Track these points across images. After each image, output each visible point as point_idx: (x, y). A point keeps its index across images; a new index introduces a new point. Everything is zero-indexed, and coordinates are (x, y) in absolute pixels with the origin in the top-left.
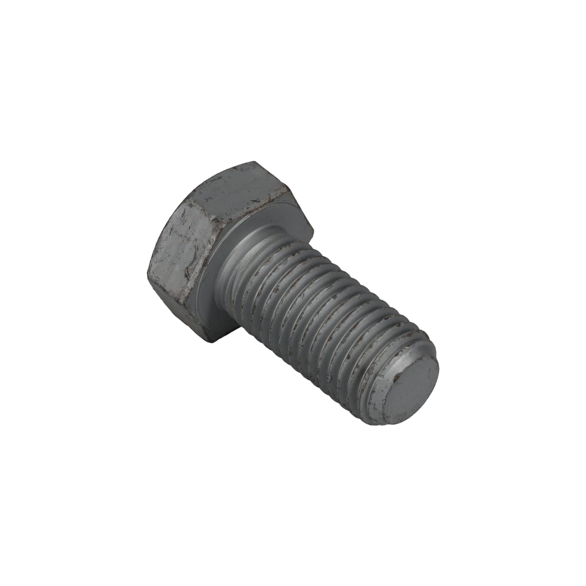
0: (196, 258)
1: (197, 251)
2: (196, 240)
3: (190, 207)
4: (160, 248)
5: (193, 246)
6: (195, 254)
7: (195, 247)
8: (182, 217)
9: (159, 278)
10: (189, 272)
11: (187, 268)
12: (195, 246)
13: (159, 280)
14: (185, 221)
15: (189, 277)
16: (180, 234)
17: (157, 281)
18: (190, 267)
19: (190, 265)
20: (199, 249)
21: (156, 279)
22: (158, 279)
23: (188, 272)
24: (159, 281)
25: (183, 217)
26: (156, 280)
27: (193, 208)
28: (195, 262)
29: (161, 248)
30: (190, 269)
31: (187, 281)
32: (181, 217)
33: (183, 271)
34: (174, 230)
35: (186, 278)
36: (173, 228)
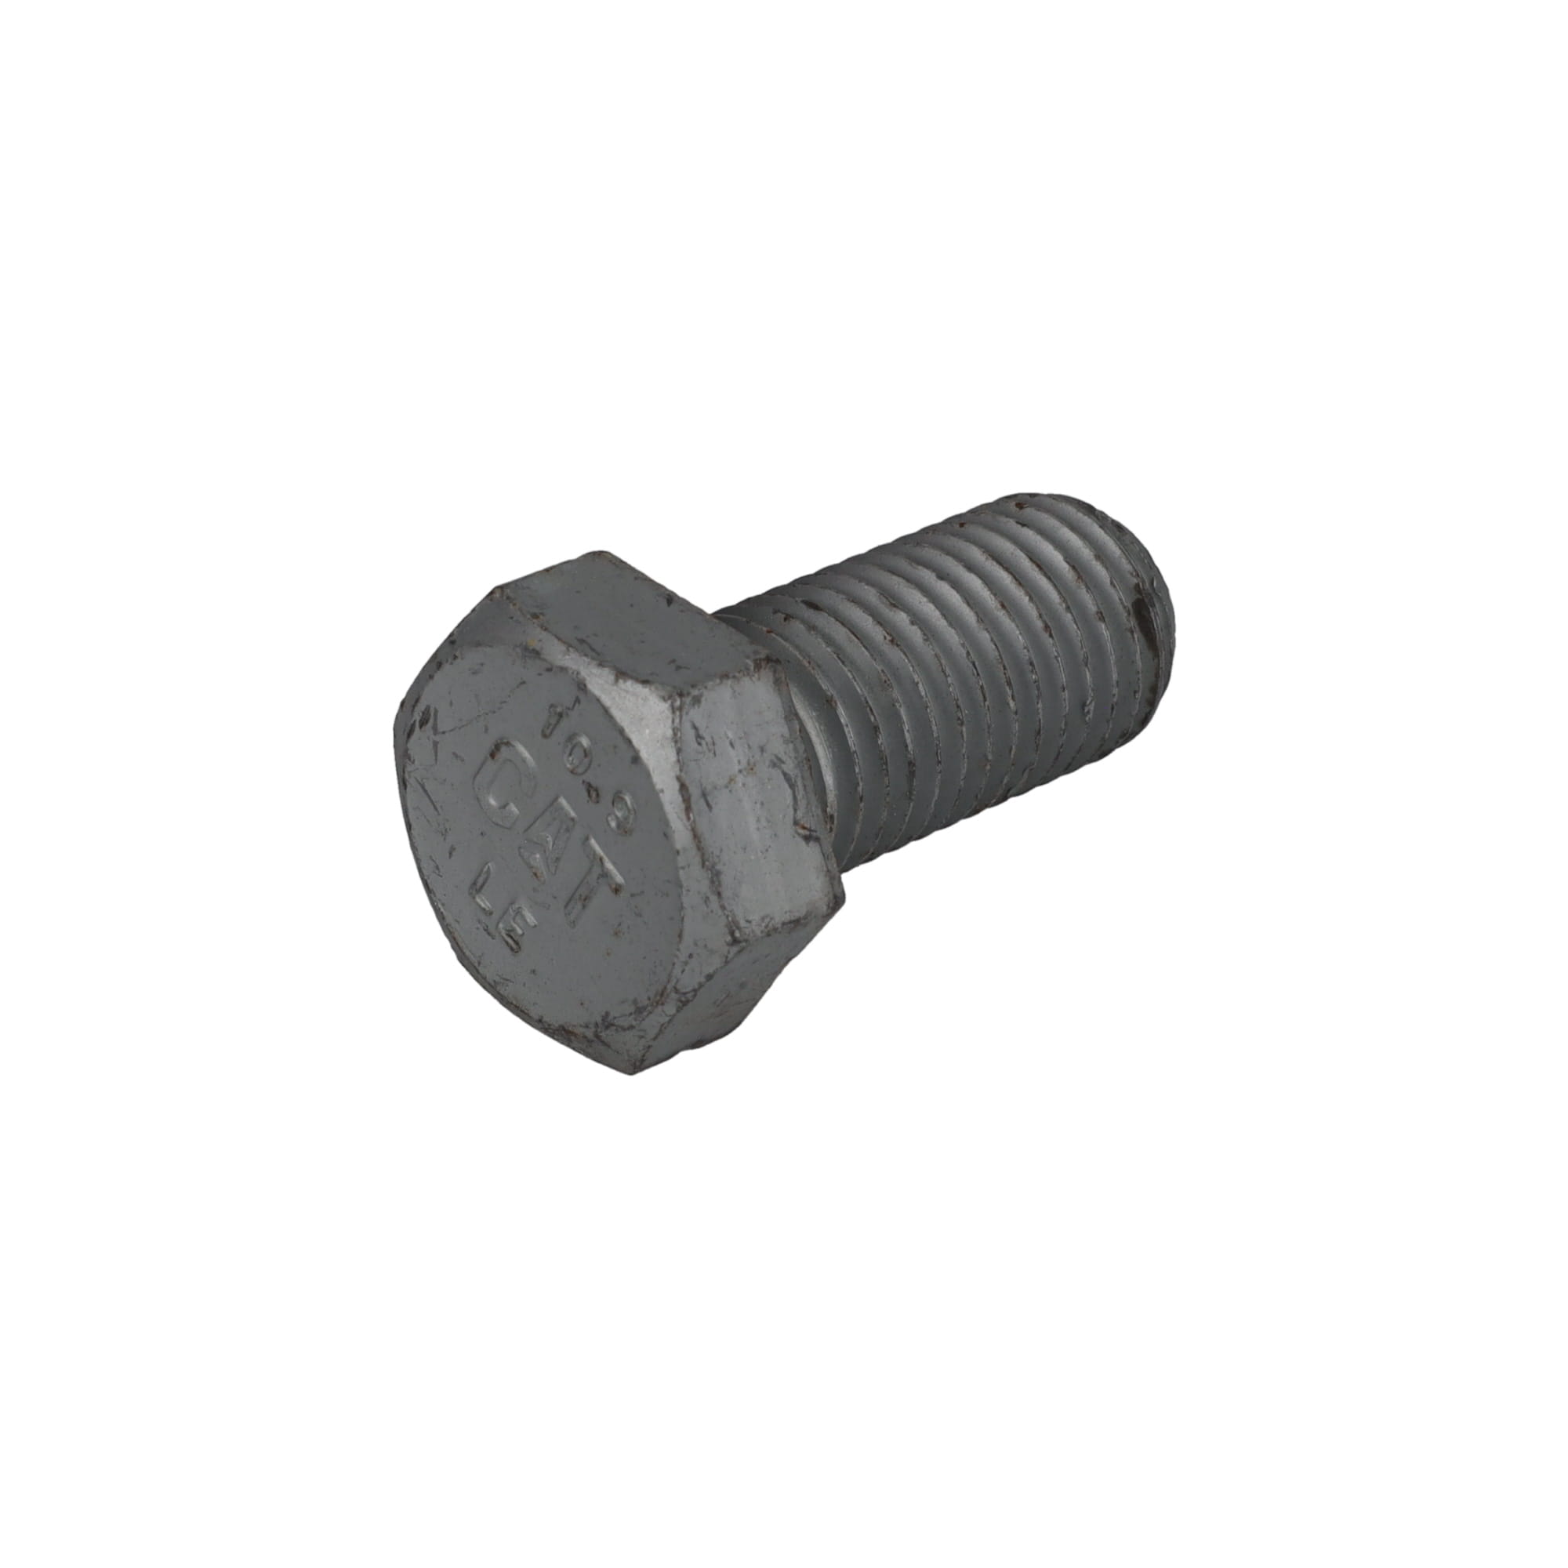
0: (795, 781)
1: (783, 766)
2: (762, 749)
3: (696, 707)
4: (717, 860)
5: (769, 766)
6: (785, 774)
7: (774, 765)
8: (699, 744)
9: (767, 916)
10: (806, 825)
11: (796, 823)
12: (771, 761)
13: (772, 919)
14: (714, 744)
15: (814, 834)
16: (726, 781)
17: (770, 925)
18: (800, 814)
19: (795, 810)
20: (784, 758)
21: (764, 925)
22: (767, 920)
23: (804, 828)
24: (773, 922)
25: (703, 743)
26: (766, 927)
27: (703, 699)
28: (799, 793)
29: (718, 857)
30: (803, 817)
31: (817, 844)
32: (699, 748)
33: (794, 837)
34: (709, 788)
35: (812, 843)
36: (705, 788)
